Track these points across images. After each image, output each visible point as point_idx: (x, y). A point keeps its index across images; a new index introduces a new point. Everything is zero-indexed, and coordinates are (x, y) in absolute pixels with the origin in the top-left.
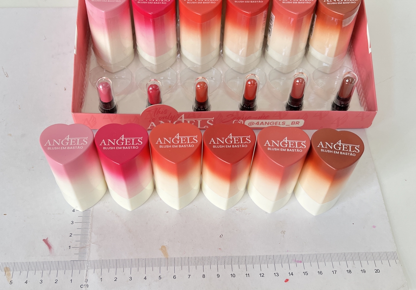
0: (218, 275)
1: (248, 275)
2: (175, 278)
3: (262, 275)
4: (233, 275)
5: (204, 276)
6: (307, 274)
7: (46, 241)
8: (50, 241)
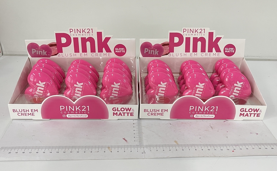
0: (202, 150)
1: (215, 150)
2: (183, 150)
3: (222, 150)
4: (209, 150)
6: (241, 149)
7: (124, 139)
8: (126, 139)
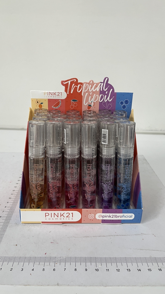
0: (86, 269)
1: (108, 270)
2: (54, 270)
3: (118, 271)
4: (97, 270)
5: (76, 270)
6: (150, 270)
